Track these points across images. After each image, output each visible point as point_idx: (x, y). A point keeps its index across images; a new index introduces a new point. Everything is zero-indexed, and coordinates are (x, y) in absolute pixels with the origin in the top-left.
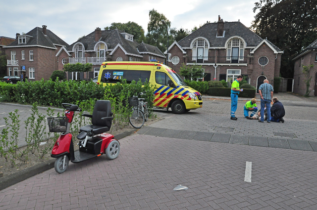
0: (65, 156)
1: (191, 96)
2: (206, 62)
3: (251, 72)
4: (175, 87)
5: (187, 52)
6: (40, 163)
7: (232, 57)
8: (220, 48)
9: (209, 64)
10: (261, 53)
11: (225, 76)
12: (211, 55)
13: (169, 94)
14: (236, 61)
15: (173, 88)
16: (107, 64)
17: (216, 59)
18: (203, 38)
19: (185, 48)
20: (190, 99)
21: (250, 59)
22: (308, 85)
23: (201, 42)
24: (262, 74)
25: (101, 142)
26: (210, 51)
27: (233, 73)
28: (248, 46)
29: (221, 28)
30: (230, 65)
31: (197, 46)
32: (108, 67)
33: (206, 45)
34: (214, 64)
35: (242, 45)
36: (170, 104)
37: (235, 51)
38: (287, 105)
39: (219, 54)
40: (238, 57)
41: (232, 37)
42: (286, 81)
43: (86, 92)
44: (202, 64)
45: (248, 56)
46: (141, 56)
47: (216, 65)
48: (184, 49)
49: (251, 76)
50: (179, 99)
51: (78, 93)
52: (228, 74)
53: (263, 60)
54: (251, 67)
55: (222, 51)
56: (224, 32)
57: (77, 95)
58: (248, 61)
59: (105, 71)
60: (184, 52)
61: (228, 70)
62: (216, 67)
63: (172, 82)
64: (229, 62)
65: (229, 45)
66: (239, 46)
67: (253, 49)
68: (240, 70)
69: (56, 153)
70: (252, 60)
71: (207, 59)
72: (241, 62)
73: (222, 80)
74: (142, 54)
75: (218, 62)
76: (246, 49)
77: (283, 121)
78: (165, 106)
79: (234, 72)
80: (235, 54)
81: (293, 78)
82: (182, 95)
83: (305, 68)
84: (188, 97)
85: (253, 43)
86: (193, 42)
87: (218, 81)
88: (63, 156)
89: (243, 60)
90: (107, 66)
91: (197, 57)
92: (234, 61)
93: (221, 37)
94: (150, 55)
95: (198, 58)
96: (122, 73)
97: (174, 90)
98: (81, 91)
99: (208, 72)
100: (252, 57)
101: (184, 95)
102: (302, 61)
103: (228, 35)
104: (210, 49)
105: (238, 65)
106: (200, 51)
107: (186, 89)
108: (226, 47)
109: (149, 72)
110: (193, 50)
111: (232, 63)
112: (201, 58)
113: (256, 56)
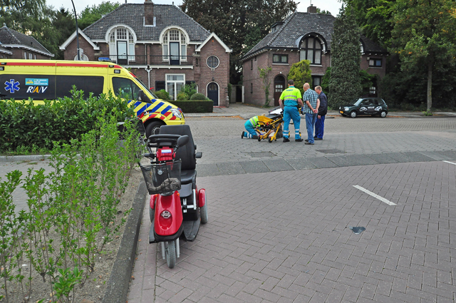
1: (176, 114)
2: (132, 63)
3: (199, 78)
4: (150, 102)
5: (100, 48)
7: (170, 56)
8: (152, 43)
9: (139, 67)
10: (210, 52)
11: (163, 83)
12: (140, 54)
13: (141, 113)
14: (176, 62)
15: (145, 104)
16: (6, 64)
17: (148, 62)
18: (126, 26)
19: (97, 41)
20: (174, 118)
21: (197, 59)
22: (267, 94)
23: (121, 33)
24: (213, 80)
26: (137, 47)
27: (173, 80)
28: (191, 41)
29: (150, 12)
30: (169, 67)
31: (116, 39)
32: (11, 70)
33: (131, 38)
34: (146, 67)
35: (183, 39)
37: (174, 47)
39: (151, 51)
40: (179, 56)
41: (170, 28)
42: (235, 89)
45: (194, 54)
47: (148, 68)
48: (95, 43)
49: (199, 83)
50: (157, 119)
52: (167, 81)
53: (213, 60)
54: (198, 70)
55: (155, 48)
56: (155, 19)
58: (194, 62)
60: (96, 48)
62: (149, 71)
64: (166, 63)
65: (165, 38)
66: (180, 40)
67: (199, 45)
68: (184, 75)
70: (199, 60)
71: (133, 59)
72: (183, 64)
73: (162, 90)
75: (152, 64)
76: (189, 45)
79: (174, 78)
80: (175, 52)
81: (242, 84)
82: (163, 113)
83: (262, 72)
84: (171, 116)
85: (198, 38)
86: (109, 31)
89: (186, 60)
90: (6, 67)
91: (118, 56)
93: (152, 26)
95: (120, 58)
97: (148, 106)
100: (199, 56)
101: (165, 112)
102: (255, 62)
103: (161, 24)
104: (137, 44)
105: (181, 67)
106: (122, 46)
107: (167, 104)
108: (161, 41)
109: (101, 79)
110: (109, 44)
111: (171, 64)
112: (124, 58)
113: (203, 55)
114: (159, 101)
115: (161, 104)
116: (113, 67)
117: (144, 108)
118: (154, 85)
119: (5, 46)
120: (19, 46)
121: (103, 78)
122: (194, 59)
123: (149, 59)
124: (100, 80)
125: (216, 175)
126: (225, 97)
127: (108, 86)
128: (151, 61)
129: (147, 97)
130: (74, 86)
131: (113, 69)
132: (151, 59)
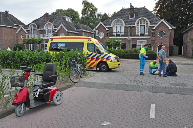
0: (23, 104)
1: (112, 60)
2: (122, 36)
3: (154, 42)
4: (101, 54)
5: (109, 29)
6: (4, 110)
7: (140, 32)
8: (132, 26)
9: (124, 37)
10: (160, 29)
11: (136, 45)
12: (126, 31)
13: (97, 59)
14: (143, 35)
15: (99, 54)
16: (53, 38)
17: (129, 34)
18: (120, 19)
19: (108, 26)
20: (111, 61)
21: (153, 33)
23: (118, 22)
24: (161, 43)
25: (50, 93)
26: (125, 28)
27: (141, 43)
28: (151, 24)
29: (132, 12)
30: (139, 37)
31: (116, 25)
32: (54, 41)
33: (122, 24)
34: (128, 37)
35: (147, 23)
36: (98, 65)
37: (142, 27)
38: (178, 64)
39: (131, 30)
40: (144, 32)
41: (140, 18)
42: (178, 48)
43: (39, 58)
44: (120, 37)
45: (151, 31)
46: (78, 33)
47: (129, 38)
49: (154, 45)
50: (104, 62)
51: (33, 59)
52: (137, 44)
53: (162, 34)
54: (153, 38)
55: (133, 29)
56: (135, 15)
57: (32, 60)
58: (151, 35)
59: (52, 43)
61: (137, 41)
62: (129, 39)
63: (99, 50)
64: (138, 36)
65: (138, 24)
66: (145, 24)
67: (155, 26)
68: (146, 41)
69: (16, 102)
70: (154, 34)
71: (122, 34)
72: (146, 35)
73: (134, 48)
74: (78, 31)
75: (131, 36)
76: (150, 26)
77: (176, 75)
78: (94, 66)
79: (141, 42)
80: (142, 30)
81: (182, 45)
82: (106, 59)
83: (190, 39)
84: (110, 60)
85: (155, 22)
86: (113, 22)
87: (131, 49)
88: (21, 104)
89: (148, 34)
90: (53, 39)
91: (116, 32)
92: (141, 35)
93: (133, 18)
94: (84, 31)
95: (117, 33)
96: (64, 44)
97: (100, 55)
98: (35, 58)
99: (124, 42)
100: (154, 31)
101: (108, 59)
103: (137, 17)
104: (125, 27)
105: (144, 37)
106: (118, 29)
107: (109, 55)
108: (136, 25)
109: (83, 44)
110: (113, 28)
112: (119, 33)
113: (157, 31)
114: (105, 53)
118: (131, 46)
119: (77, 30)
120: (81, 30)
121: (84, 43)
128: (131, 34)
131: (88, 39)
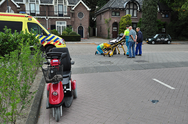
1: (61, 42)
2: (38, 15)
3: (73, 23)
4: (47, 36)
5: (20, 6)
7: (58, 12)
8: (49, 4)
9: (42, 17)
10: (79, 10)
11: (55, 26)
12: (42, 10)
14: (62, 15)
15: (45, 36)
17: (47, 15)
19: (19, 3)
20: (60, 44)
21: (72, 14)
22: (109, 32)
24: (81, 25)
26: (41, 6)
28: (69, 4)
30: (58, 18)
31: (29, 2)
33: (37, 1)
34: (46, 17)
35: (65, 3)
37: (61, 7)
39: (48, 9)
40: (63, 12)
42: (92, 29)
44: (35, 17)
45: (71, 11)
47: (47, 18)
48: (17, 4)
49: (73, 26)
50: (51, 44)
52: (57, 25)
53: (81, 14)
54: (73, 19)
55: (50, 7)
58: (71, 15)
60: (18, 6)
61: (56, 22)
62: (47, 20)
64: (56, 16)
65: (56, 2)
66: (63, 4)
67: (74, 6)
68: (66, 22)
70: (73, 14)
71: (39, 13)
72: (65, 16)
73: (54, 30)
75: (49, 16)
76: (68, 6)
79: (61, 23)
80: (61, 10)
81: (96, 27)
82: (54, 41)
84: (58, 43)
85: (73, 2)
88: (60, 107)
89: (67, 14)
91: (30, 11)
92: (60, 15)
95: (32, 12)
97: (47, 38)
100: (73, 12)
101: (56, 41)
102: (103, 16)
104: (41, 5)
105: (64, 18)
106: (32, 6)
107: (56, 37)
108: (53, 4)
110: (26, 5)
111: (59, 16)
112: (34, 12)
113: (76, 12)
114: (52, 35)
115: (53, 37)
116: (28, 17)
117: (44, 39)
118: (50, 27)
121: (22, 22)
122: (71, 14)
123: (47, 13)
124: (21, 24)
125: (82, 73)
126: (87, 33)
127: (25, 27)
128: (48, 14)
129: (46, 33)
130: (6, 27)
131: (28, 18)
132: (48, 13)
